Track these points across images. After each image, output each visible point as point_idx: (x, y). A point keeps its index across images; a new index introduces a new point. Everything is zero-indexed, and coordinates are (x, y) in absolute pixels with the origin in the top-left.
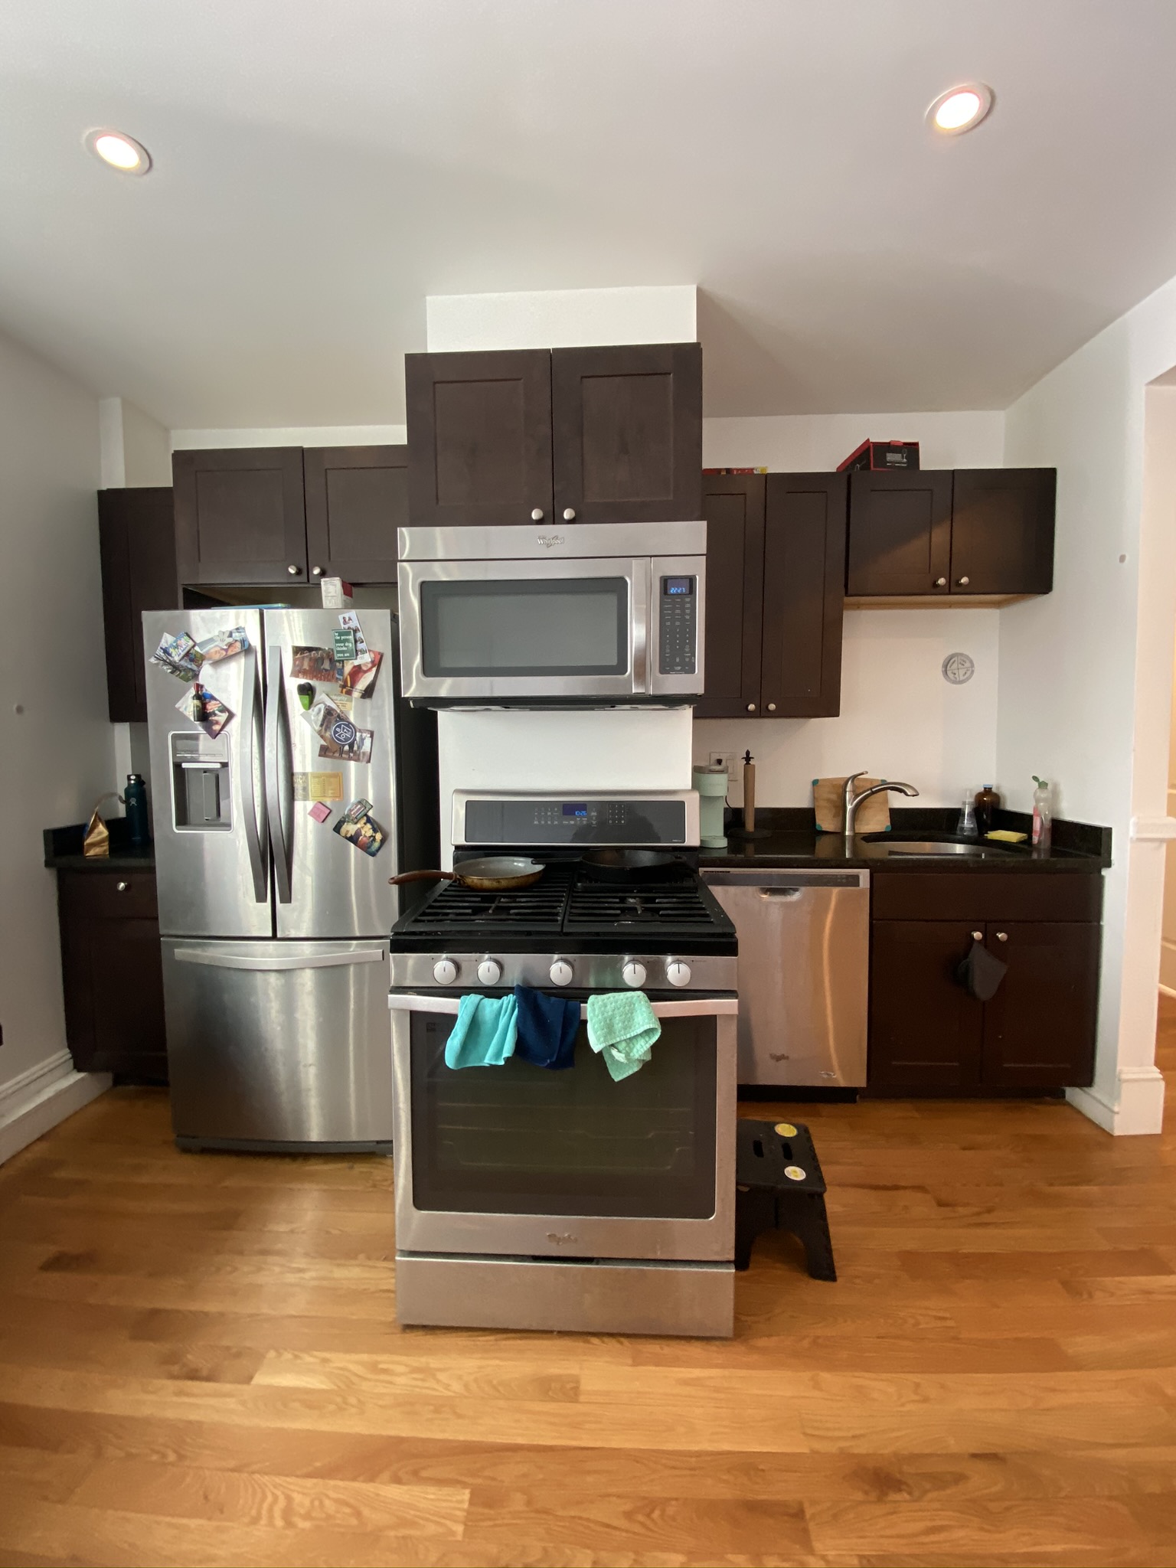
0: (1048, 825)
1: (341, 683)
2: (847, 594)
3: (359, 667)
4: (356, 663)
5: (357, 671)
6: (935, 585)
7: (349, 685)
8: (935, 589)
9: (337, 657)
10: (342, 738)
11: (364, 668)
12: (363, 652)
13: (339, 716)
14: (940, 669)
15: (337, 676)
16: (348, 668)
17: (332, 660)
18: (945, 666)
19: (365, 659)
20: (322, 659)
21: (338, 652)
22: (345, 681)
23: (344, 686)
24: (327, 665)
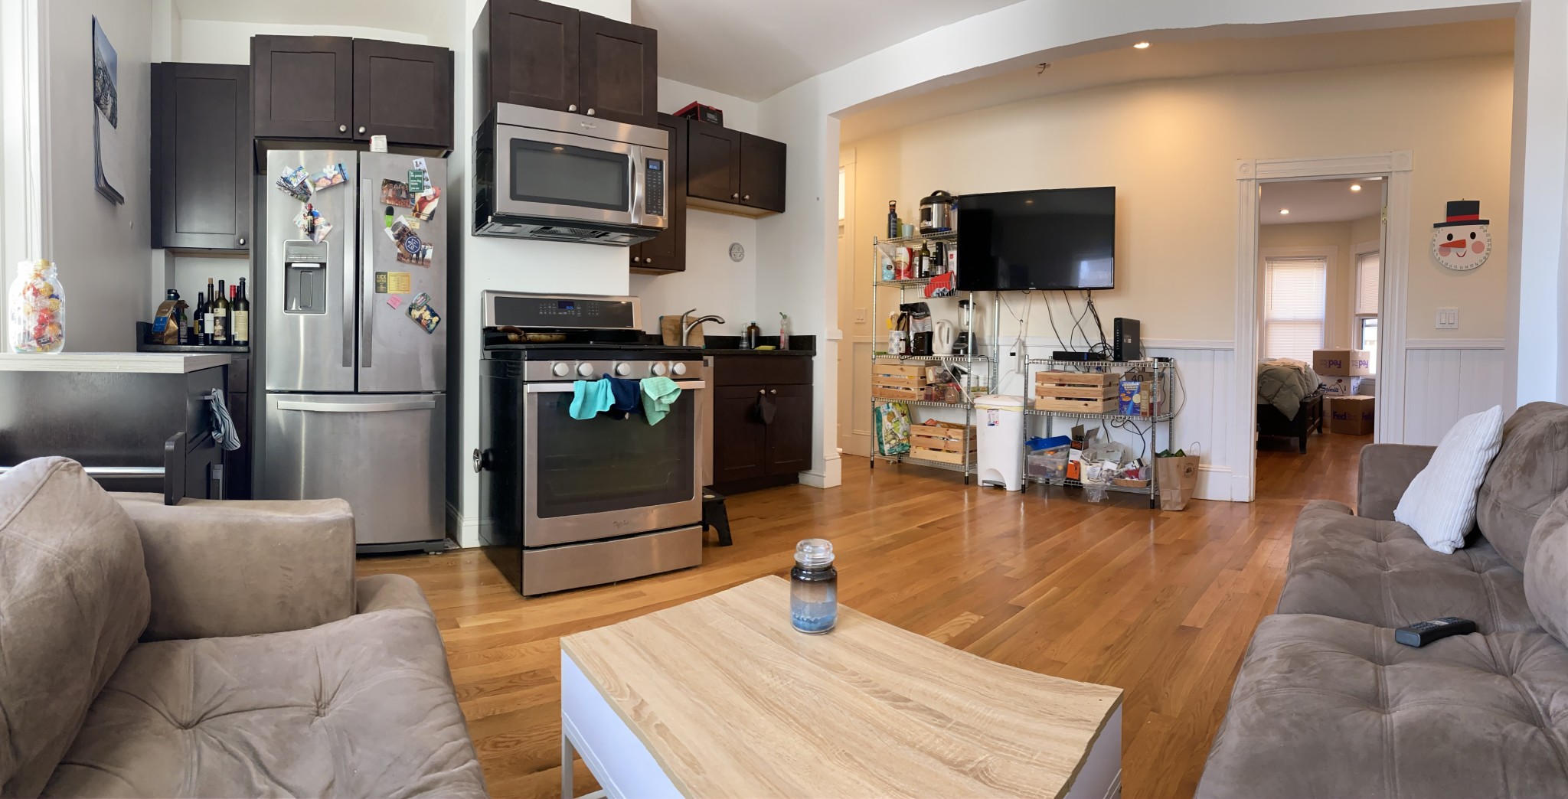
0: (787, 338)
1: (413, 208)
2: (688, 195)
3: (425, 197)
4: (423, 195)
5: (424, 201)
6: (732, 197)
7: (418, 210)
8: (732, 201)
9: (411, 189)
10: (412, 249)
11: (428, 199)
12: (428, 187)
13: (410, 232)
14: (728, 252)
15: (411, 203)
16: (418, 197)
17: (408, 193)
18: (731, 250)
19: (428, 193)
20: (401, 190)
21: (413, 186)
22: (416, 207)
23: (415, 211)
24: (404, 195)
